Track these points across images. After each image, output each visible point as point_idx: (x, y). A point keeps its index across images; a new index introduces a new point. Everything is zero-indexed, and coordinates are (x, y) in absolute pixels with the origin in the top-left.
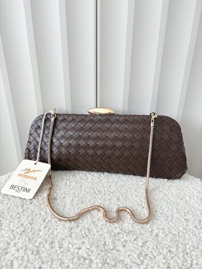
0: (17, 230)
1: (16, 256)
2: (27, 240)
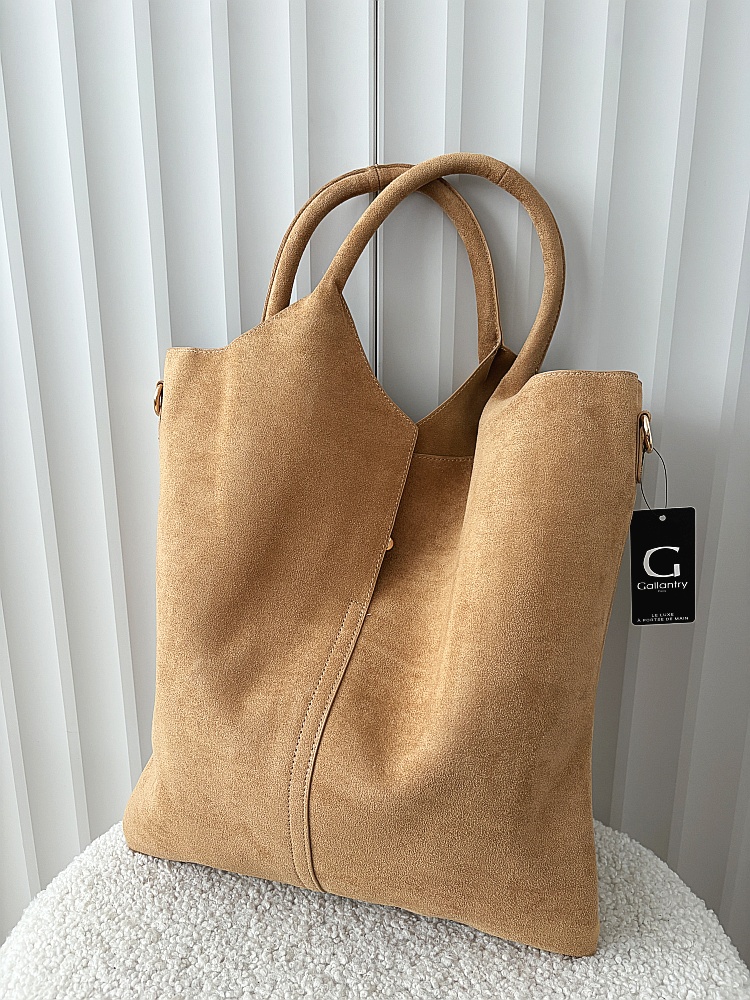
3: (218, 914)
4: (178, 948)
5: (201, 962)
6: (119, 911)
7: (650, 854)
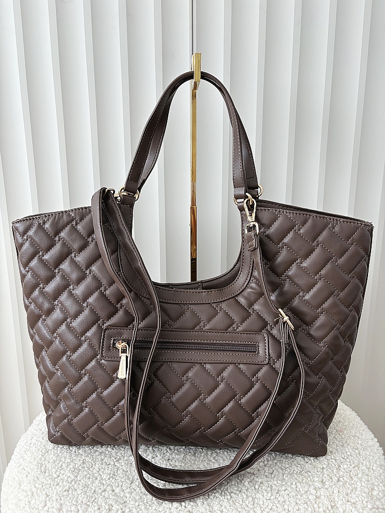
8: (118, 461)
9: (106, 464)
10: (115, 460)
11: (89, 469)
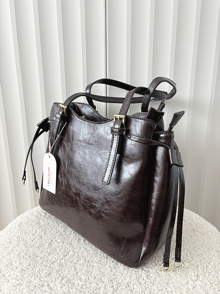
0: (56, 234)
1: (58, 245)
2: (63, 238)
3: (61, 231)
4: (48, 240)
5: (56, 243)
6: (28, 232)
7: (194, 213)
8: (53, 263)
9: (45, 266)
10: (51, 263)
11: (33, 269)
